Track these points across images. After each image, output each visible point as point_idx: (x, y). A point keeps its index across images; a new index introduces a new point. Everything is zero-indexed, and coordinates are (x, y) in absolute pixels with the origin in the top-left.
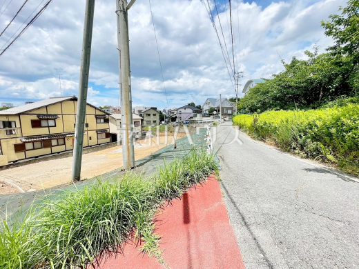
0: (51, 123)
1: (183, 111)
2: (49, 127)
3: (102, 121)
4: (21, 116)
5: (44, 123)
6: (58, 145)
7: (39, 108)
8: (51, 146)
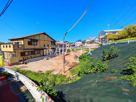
0: (35, 43)
1: (77, 42)
2: (34, 45)
3: (53, 44)
4: (24, 39)
5: (33, 43)
6: (38, 54)
7: (31, 36)
8: (35, 54)
